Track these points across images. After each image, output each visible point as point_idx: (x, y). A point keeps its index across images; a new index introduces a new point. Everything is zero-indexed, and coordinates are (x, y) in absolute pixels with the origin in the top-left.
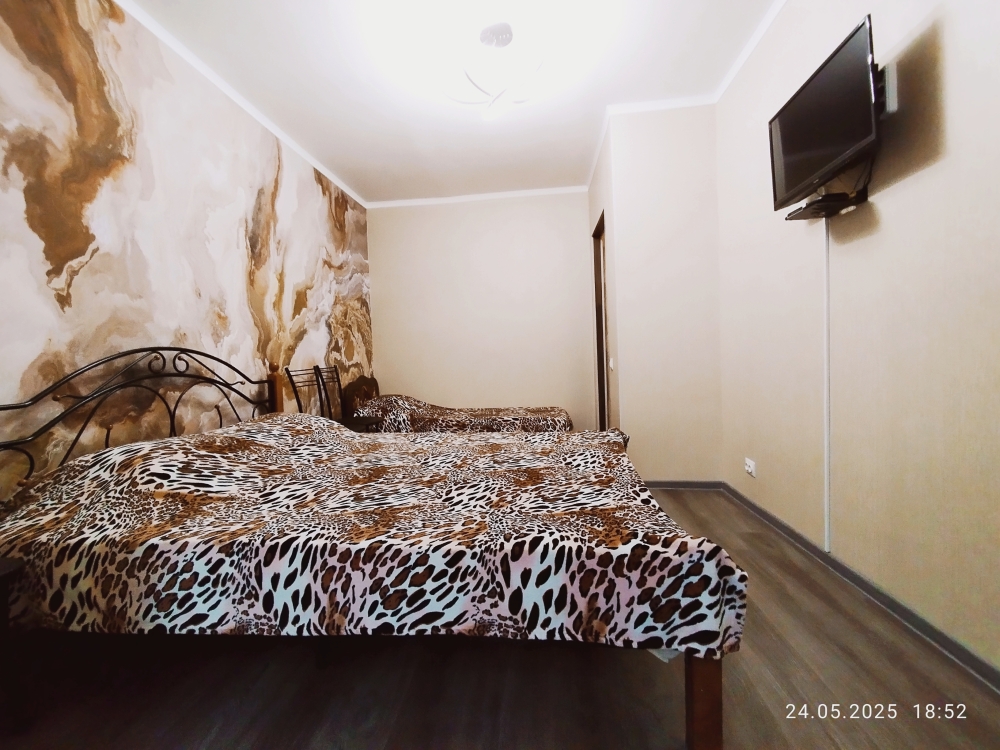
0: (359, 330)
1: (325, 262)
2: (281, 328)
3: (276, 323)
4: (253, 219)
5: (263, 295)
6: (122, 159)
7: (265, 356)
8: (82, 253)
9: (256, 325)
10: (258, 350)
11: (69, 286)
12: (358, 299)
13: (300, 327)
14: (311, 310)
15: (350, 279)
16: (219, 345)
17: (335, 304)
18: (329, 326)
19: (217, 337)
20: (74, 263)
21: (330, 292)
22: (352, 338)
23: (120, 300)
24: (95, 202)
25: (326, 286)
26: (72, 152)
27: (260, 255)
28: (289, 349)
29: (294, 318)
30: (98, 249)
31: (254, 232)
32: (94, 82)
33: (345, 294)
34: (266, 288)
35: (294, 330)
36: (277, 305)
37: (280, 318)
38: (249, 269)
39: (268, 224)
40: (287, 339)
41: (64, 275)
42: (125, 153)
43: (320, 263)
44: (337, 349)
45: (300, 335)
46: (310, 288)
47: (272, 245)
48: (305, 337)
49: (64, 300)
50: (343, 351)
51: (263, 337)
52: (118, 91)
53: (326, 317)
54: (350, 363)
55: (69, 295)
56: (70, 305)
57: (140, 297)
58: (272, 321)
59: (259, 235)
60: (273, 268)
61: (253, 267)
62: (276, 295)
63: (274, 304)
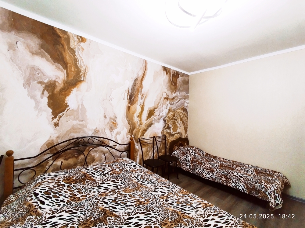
0: (181, 120)
1: (165, 98)
2: (141, 123)
3: (138, 122)
4: (132, 89)
5: (133, 114)
6: (81, 81)
7: (132, 134)
8: (64, 111)
9: (129, 124)
11: (59, 121)
12: (182, 109)
13: (150, 122)
14: (156, 116)
15: (178, 102)
16: (112, 132)
17: (169, 112)
18: (165, 120)
19: (111, 130)
20: (61, 114)
21: (167, 108)
22: (177, 123)
23: (75, 122)
24: (70, 96)
25: (165, 106)
26: (64, 83)
27: (134, 100)
28: (144, 131)
29: (147, 119)
30: (69, 109)
31: (131, 93)
32: (74, 62)
33: (174, 108)
34: (135, 111)
35: (147, 124)
36: (140, 116)
37: (141, 120)
38: (128, 106)
39: (138, 90)
40: (143, 127)
41: (57, 118)
42: (82, 80)
43: (163, 98)
44: (168, 128)
45: (150, 125)
46: (156, 108)
47: (140, 96)
48: (152, 126)
49: (56, 125)
50: (171, 129)
51: (132, 128)
52: (81, 62)
53: (164, 117)
54: (175, 133)
55: (58, 123)
56: (58, 126)
57: (83, 121)
58: (137, 122)
59: (134, 94)
60: (139, 104)
61: (130, 105)
62: (139, 113)
63: (138, 116)
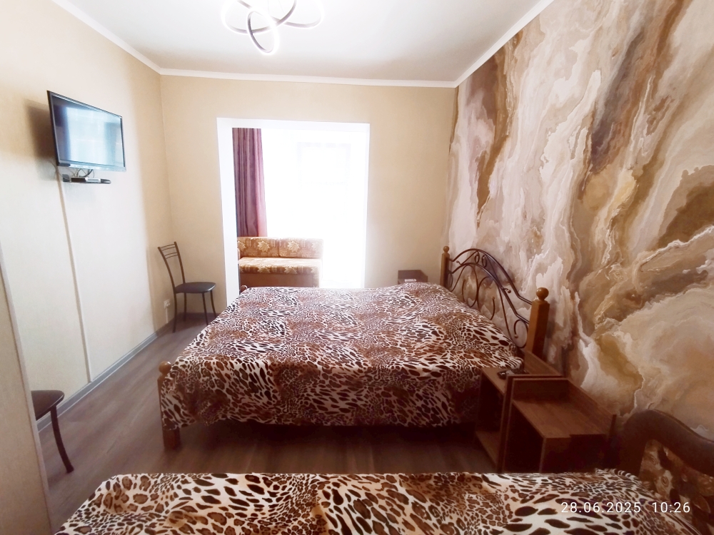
2: (620, 257)
3: (610, 247)
5: (596, 208)
6: (506, 137)
8: (485, 202)
9: (573, 247)
10: (568, 278)
11: (481, 218)
19: (530, 254)
20: (483, 207)
23: (491, 224)
24: (493, 172)
26: (491, 151)
30: (489, 198)
31: (602, 122)
32: (503, 102)
34: (607, 195)
36: (621, 222)
37: (621, 242)
38: (581, 178)
39: (638, 89)
40: (630, 277)
41: (480, 213)
49: (478, 224)
51: (579, 265)
52: (511, 95)
55: (480, 222)
58: (601, 246)
59: (613, 120)
60: (629, 161)
61: (589, 173)
62: (623, 205)
63: (614, 221)
